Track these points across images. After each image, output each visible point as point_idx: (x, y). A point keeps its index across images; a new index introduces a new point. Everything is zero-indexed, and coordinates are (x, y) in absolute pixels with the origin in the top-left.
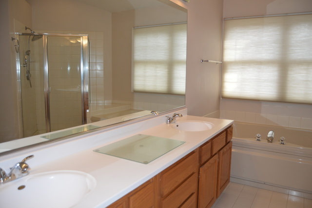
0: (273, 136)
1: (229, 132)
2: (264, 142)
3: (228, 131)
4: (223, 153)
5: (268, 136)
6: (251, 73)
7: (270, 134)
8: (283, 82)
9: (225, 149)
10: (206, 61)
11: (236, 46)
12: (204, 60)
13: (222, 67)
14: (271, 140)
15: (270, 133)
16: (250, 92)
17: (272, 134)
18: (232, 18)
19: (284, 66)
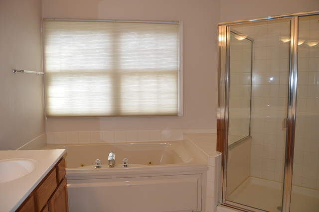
0: (114, 158)
1: (60, 167)
2: (105, 168)
3: (58, 167)
4: (56, 200)
5: (109, 158)
6: (81, 86)
7: (111, 156)
8: (116, 95)
9: (57, 193)
10: (20, 71)
11: (60, 53)
12: (18, 69)
13: (45, 79)
14: (112, 164)
15: (111, 154)
16: (81, 107)
17: (113, 156)
18: (54, 19)
19: (116, 76)
